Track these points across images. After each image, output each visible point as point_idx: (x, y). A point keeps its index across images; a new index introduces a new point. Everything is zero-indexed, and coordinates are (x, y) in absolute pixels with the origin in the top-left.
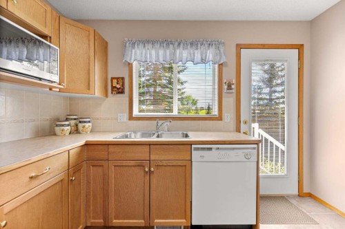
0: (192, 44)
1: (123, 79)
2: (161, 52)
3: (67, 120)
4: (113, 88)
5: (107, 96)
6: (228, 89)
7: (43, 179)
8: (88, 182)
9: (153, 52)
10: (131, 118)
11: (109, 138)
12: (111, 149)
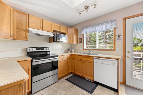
0: (101, 24)
1: (81, 38)
2: (91, 29)
3: (70, 49)
4: (79, 41)
5: (78, 43)
6: (118, 38)
7: (64, 59)
8: (72, 63)
9: (89, 29)
10: (83, 49)
11: (78, 54)
12: (76, 56)
